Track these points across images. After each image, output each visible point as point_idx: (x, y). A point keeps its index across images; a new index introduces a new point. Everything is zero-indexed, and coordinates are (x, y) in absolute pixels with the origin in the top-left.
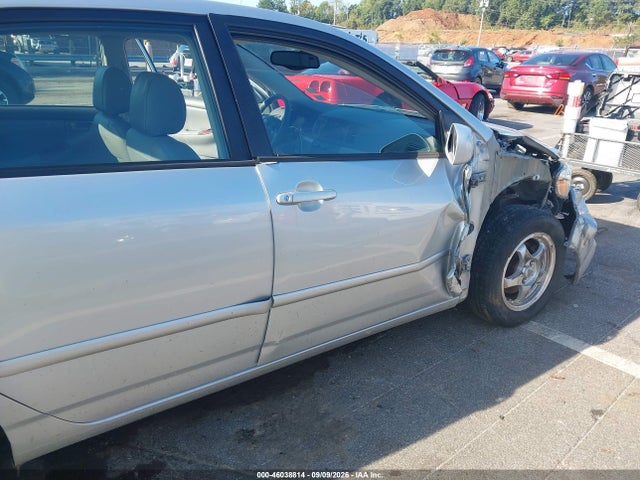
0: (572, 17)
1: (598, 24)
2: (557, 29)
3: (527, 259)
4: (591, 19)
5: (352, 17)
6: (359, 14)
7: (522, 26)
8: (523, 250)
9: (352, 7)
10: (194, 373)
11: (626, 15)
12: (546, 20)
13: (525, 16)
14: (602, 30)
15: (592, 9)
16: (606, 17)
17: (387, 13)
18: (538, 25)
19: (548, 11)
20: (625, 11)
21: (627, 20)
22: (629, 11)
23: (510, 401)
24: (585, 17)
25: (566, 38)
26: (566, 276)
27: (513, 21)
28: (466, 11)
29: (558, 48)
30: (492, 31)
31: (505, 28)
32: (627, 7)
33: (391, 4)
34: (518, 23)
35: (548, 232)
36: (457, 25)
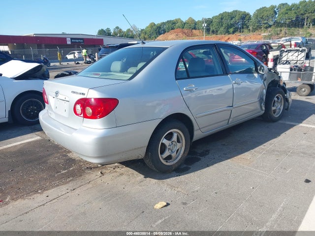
0: (243, 28)
1: (254, 30)
2: (237, 34)
3: (277, 101)
4: (251, 28)
5: (142, 35)
6: (146, 33)
7: (221, 33)
8: (276, 99)
9: (142, 30)
10: (219, 124)
11: (266, 25)
12: (231, 30)
13: (222, 29)
14: (257, 32)
15: (251, 24)
16: (257, 26)
17: (159, 32)
18: (228, 33)
19: (232, 26)
20: (265, 24)
21: (267, 28)
22: (267, 23)
23: (280, 137)
24: (248, 27)
25: (242, 37)
26: (286, 109)
27: (217, 31)
28: (195, 28)
29: (240, 42)
30: (209, 36)
31: (214, 35)
32: (265, 22)
33: (160, 28)
34: (219, 32)
35: (281, 94)
36: (192, 35)
